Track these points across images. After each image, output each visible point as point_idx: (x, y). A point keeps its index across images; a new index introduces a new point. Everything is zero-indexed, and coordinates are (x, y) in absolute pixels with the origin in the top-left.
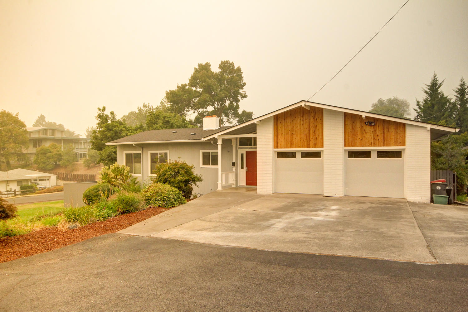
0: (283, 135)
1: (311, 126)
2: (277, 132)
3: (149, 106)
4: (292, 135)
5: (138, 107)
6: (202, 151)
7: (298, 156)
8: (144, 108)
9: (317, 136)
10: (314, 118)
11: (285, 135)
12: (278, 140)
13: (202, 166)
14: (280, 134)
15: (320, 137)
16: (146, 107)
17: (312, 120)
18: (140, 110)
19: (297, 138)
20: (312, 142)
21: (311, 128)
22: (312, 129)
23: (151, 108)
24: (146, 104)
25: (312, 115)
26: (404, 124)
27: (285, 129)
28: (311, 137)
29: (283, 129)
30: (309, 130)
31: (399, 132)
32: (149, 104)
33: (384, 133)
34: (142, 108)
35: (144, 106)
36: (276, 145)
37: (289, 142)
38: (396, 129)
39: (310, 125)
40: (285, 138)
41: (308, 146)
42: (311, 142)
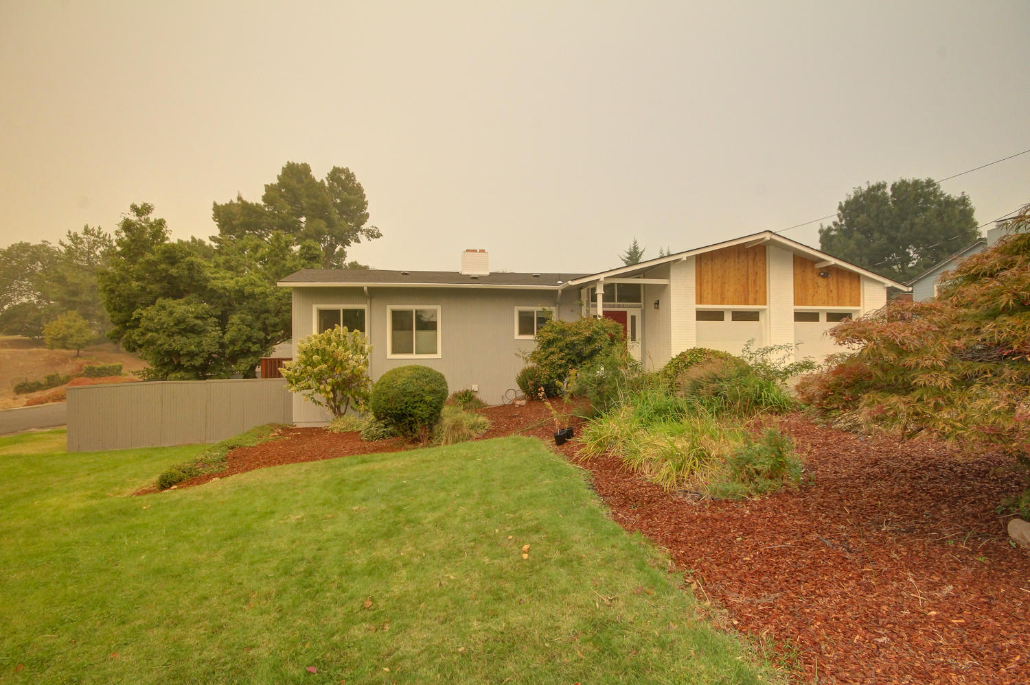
0: (710, 284)
1: (750, 272)
2: (701, 278)
3: (99, 233)
4: (723, 284)
5: (70, 232)
6: (517, 309)
7: (728, 317)
8: (85, 236)
9: (758, 288)
10: (754, 261)
11: (712, 284)
12: (702, 291)
13: (517, 337)
14: (705, 281)
15: (763, 290)
16: (93, 235)
17: (751, 263)
18: (75, 238)
19: (730, 290)
20: (752, 296)
21: (750, 276)
22: (751, 278)
23: (107, 238)
24: (90, 227)
25: (751, 256)
26: (858, 276)
27: (712, 275)
28: (750, 290)
29: (710, 274)
30: (747, 279)
31: (854, 288)
32: (100, 228)
33: (838, 288)
34: (80, 235)
35: (87, 231)
36: (700, 300)
37: (719, 295)
38: (850, 284)
39: (748, 271)
40: (712, 288)
41: (747, 303)
42: (750, 296)
